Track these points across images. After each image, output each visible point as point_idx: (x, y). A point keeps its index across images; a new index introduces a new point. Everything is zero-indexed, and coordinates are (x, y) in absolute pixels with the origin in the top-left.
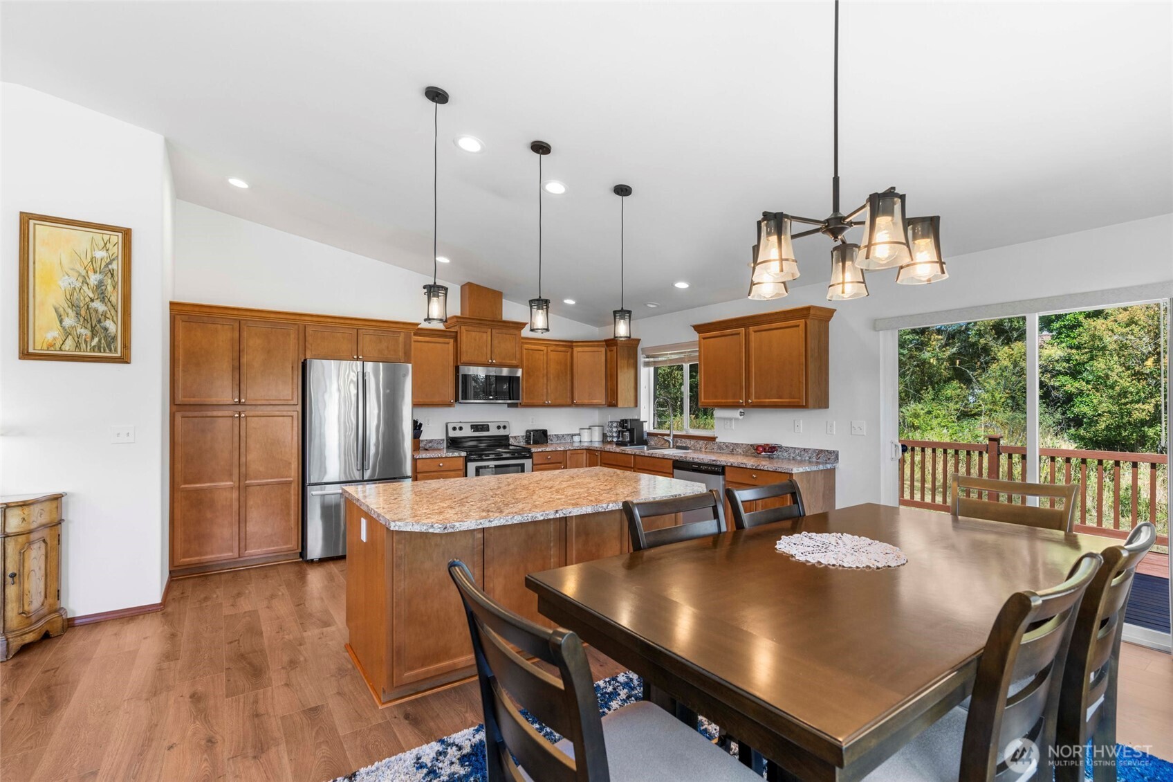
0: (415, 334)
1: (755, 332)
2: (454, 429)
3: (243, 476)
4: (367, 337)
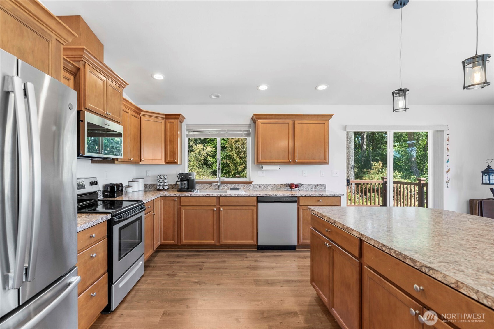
1: (298, 123)
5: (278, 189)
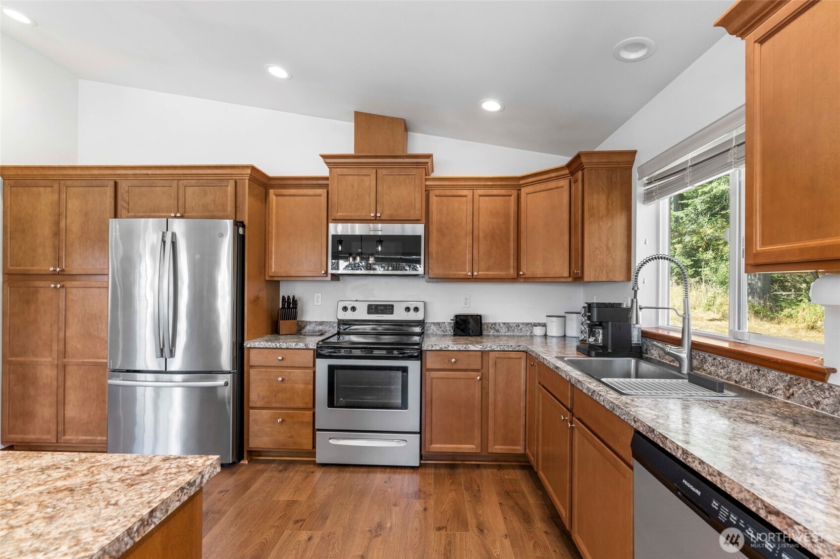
2: (345, 309)
3: (62, 353)
4: (190, 191)
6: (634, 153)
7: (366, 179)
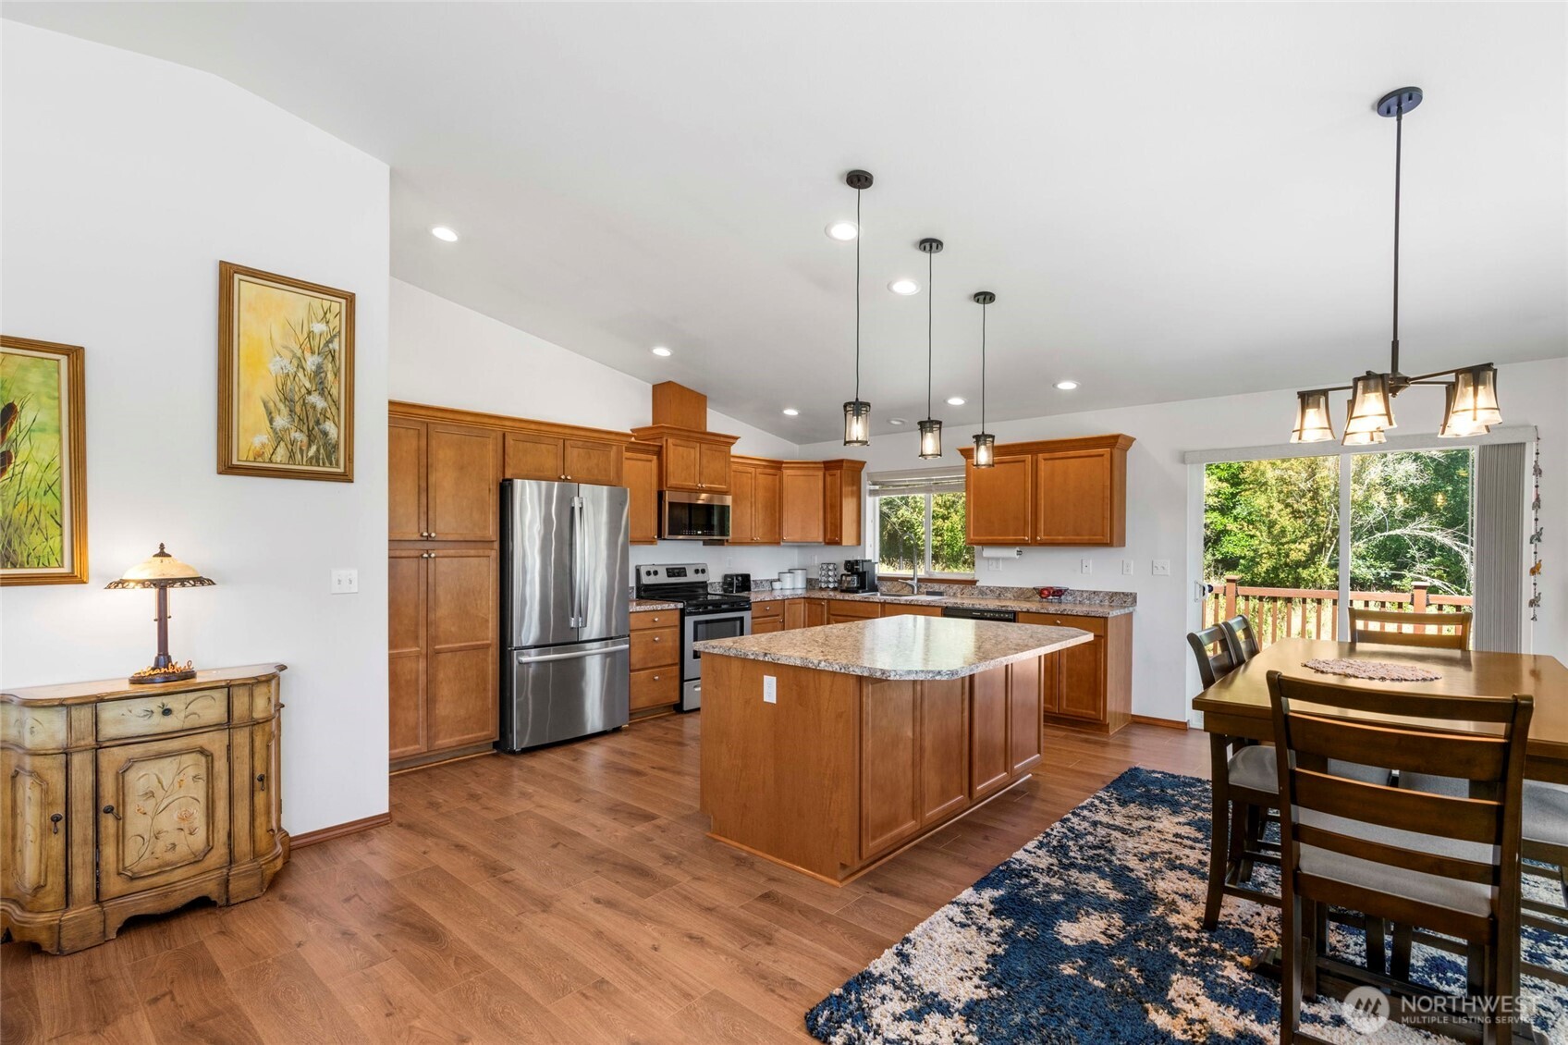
0: (628, 450)
1: (1045, 459)
2: (648, 573)
3: (431, 640)
4: (575, 451)
5: (1027, 599)
6: (864, 463)
7: (692, 451)
